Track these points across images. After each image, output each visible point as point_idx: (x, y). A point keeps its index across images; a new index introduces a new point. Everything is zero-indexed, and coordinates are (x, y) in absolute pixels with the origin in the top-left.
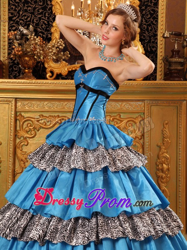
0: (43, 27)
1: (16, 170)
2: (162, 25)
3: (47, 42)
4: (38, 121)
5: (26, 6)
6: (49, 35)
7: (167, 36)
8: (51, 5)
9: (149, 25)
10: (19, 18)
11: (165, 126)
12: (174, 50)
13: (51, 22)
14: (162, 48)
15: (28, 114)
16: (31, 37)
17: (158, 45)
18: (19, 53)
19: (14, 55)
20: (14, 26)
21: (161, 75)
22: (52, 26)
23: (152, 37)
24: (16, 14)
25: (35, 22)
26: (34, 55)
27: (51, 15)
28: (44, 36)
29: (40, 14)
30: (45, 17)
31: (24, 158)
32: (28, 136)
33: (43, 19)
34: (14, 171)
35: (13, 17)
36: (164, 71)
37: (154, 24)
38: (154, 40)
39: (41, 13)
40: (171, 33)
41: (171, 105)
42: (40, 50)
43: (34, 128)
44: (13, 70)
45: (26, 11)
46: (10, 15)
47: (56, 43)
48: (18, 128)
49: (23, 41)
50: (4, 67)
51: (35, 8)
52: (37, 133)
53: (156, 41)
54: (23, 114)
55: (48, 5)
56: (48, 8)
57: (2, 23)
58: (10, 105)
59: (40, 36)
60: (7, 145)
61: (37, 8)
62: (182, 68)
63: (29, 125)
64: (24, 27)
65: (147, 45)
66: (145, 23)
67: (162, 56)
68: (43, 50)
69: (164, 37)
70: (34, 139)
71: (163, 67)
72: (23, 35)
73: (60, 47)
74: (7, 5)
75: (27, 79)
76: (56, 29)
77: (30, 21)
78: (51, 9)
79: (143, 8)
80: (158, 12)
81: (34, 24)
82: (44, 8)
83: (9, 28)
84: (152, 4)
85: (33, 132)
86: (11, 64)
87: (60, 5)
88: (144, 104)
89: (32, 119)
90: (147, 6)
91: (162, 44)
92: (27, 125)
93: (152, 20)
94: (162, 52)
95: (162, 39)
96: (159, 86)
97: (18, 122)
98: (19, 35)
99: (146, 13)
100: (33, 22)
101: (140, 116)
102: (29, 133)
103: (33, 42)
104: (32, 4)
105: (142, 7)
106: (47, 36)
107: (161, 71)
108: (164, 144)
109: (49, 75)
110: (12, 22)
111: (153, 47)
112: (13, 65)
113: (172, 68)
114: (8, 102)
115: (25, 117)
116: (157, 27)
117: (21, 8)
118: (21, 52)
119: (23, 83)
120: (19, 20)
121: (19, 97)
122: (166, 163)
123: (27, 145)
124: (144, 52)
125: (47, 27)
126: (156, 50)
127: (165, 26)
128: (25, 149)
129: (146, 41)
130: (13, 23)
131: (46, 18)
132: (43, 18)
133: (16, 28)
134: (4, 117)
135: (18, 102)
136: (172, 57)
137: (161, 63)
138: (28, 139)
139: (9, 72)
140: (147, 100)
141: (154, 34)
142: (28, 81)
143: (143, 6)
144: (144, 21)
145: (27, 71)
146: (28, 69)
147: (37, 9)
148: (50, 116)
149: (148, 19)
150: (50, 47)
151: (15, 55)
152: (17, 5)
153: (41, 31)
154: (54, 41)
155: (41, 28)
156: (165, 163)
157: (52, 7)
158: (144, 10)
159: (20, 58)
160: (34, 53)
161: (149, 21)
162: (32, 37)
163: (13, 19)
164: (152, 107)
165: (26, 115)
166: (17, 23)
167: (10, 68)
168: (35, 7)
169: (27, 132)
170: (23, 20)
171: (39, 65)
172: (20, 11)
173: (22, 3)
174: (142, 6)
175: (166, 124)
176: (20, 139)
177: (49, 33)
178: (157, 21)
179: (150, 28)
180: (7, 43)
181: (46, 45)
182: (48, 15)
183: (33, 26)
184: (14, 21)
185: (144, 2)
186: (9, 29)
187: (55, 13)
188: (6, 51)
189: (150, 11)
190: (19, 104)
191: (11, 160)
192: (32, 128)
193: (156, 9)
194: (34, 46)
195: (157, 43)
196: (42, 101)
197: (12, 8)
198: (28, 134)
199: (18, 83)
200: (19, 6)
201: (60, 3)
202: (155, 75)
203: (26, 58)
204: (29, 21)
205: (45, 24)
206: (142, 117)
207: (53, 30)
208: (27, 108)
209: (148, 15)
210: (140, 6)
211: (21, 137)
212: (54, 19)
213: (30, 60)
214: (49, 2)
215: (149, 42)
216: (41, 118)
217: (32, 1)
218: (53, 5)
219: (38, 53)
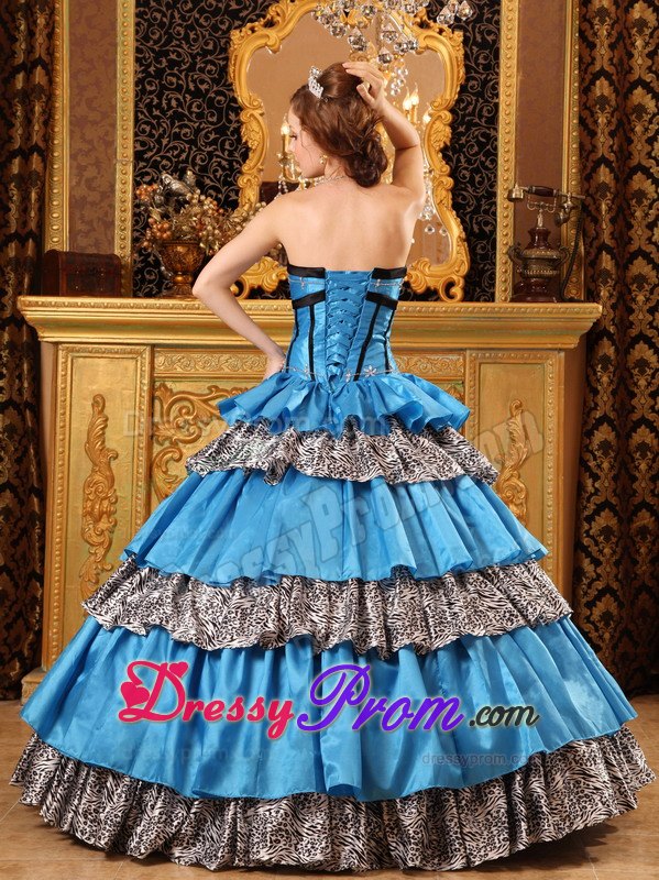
0: (218, 174)
2: (508, 170)
3: (228, 211)
4: (205, 401)
5: (177, 124)
6: (231, 194)
7: (518, 197)
8: (238, 121)
9: (477, 171)
10: (161, 154)
11: (515, 412)
12: (534, 230)
13: (238, 162)
14: (507, 226)
15: (182, 383)
16: (192, 198)
17: (498, 220)
18: (165, 235)
19: (149, 241)
20: (148, 174)
21: (506, 290)
22: (240, 172)
23: (484, 200)
24: (152, 145)
25: (199, 162)
26: (200, 240)
27: (237, 147)
28: (220, 196)
29: (210, 144)
30: (223, 150)
32: (181, 438)
33: (218, 156)
35: (145, 152)
36: (513, 281)
37: (487, 168)
38: (487, 207)
39: (215, 142)
40: (527, 189)
41: (529, 361)
42: (214, 228)
43: (197, 419)
44: (143, 280)
45: (177, 137)
46: (139, 148)
48: (158, 419)
49: (171, 209)
50: (123, 272)
51: (198, 131)
52: (204, 429)
53: (493, 209)
54: (169, 384)
55: (230, 122)
56: (231, 129)
57: (118, 167)
58: (139, 363)
59: (211, 196)
60: (130, 459)
61: (203, 129)
62: (555, 272)
63: (184, 411)
64: (172, 175)
65: (471, 218)
66: (466, 165)
67: (507, 244)
68: (220, 228)
69: (510, 199)
70: (195, 444)
71: (510, 272)
72: (169, 194)
74: (131, 123)
75: (181, 299)
76: (249, 180)
77: (186, 161)
78: (237, 131)
79: (462, 129)
80: (496, 140)
81: (197, 168)
82: (221, 131)
83: (135, 177)
84: (483, 120)
85: (193, 429)
86: (139, 266)
87: (259, 122)
88: (465, 360)
89: (191, 397)
90: (470, 125)
91: (507, 217)
92: (180, 410)
93: (483, 159)
94: (507, 235)
95: (507, 203)
96: (498, 315)
97: (157, 403)
98: (161, 195)
99: (467, 142)
100: (194, 165)
101: (455, 388)
102: (185, 430)
103: (197, 209)
104: (192, 121)
105: (458, 128)
106: (228, 197)
107: (506, 281)
108: (510, 455)
110: (142, 164)
111: (487, 224)
112: (143, 268)
113: (531, 273)
114: (134, 356)
115: (175, 391)
116: (495, 176)
117: (164, 131)
118: (168, 233)
119: (171, 308)
120: (159, 159)
121: (161, 341)
122: (517, 503)
123: (178, 460)
124: (463, 235)
125: (226, 176)
126: (494, 231)
127: (515, 174)
128: (174, 468)
129: (469, 210)
130: (145, 167)
131: (226, 153)
132: (217, 153)
133: (154, 177)
134: (124, 392)
135: (157, 355)
136: (530, 246)
137: (506, 263)
138: (181, 445)
139: (135, 285)
140: (470, 349)
141: (487, 191)
143: (461, 124)
144: (463, 160)
145: (180, 278)
146: (182, 275)
147: (204, 132)
148: (235, 389)
149: (473, 155)
150: (236, 220)
151: (154, 240)
152: (155, 122)
153: (212, 184)
154: (246, 208)
155: (212, 176)
156: (513, 503)
157: (239, 127)
158: (462, 134)
159: (165, 247)
160: (198, 235)
161: (476, 161)
162: (196, 196)
163: (146, 156)
164: (482, 366)
165: (176, 387)
166: (155, 165)
167: (136, 273)
168: (198, 127)
169: (179, 428)
170: (169, 159)
172: (161, 136)
173: (168, 119)
174: (459, 124)
176: (162, 445)
177: (232, 190)
178: (494, 162)
179: (477, 179)
180: (130, 214)
181: (228, 217)
182: (231, 145)
183: (194, 173)
184: (147, 160)
185: (464, 116)
186: (134, 180)
187: (246, 142)
188: (128, 233)
189: (477, 136)
190: (160, 360)
191: (142, 495)
192: (191, 418)
193: (493, 133)
194: (200, 219)
195: (494, 214)
196: (215, 352)
197: (144, 131)
198: (182, 433)
199: (159, 308)
200: (159, 124)
201: (260, 119)
203: (180, 249)
204: (183, 162)
205: (223, 169)
206: (459, 392)
207: (242, 181)
208: (179, 370)
209: (472, 146)
210: (453, 125)
211: (165, 440)
212: (245, 157)
213: (187, 253)
214: (232, 116)
215: (477, 211)
216: (214, 395)
217: (191, 113)
218: (242, 123)
219: (208, 236)
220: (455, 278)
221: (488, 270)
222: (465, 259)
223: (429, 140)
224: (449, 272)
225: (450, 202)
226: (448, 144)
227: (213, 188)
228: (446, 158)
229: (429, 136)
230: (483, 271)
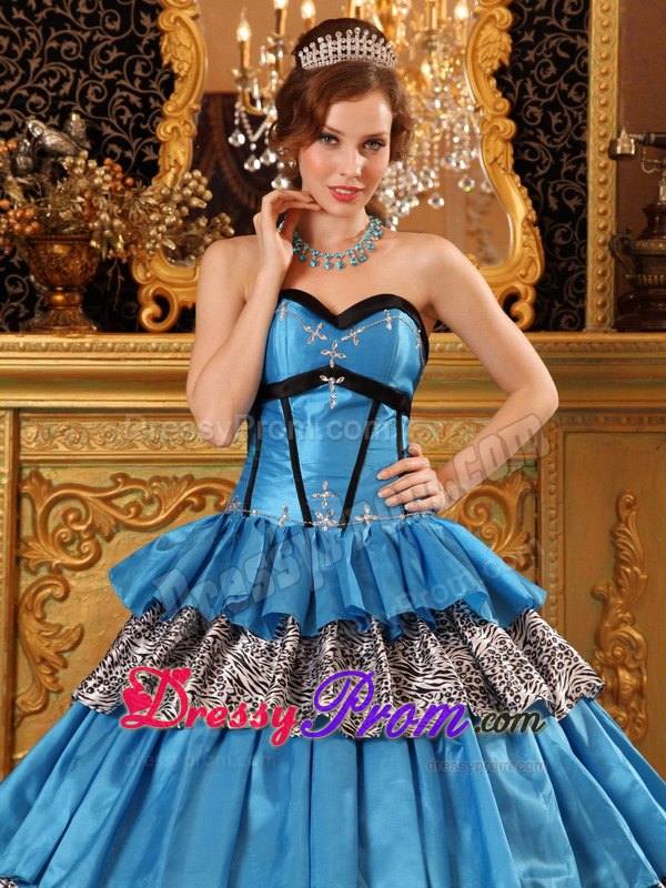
0: (124, 119)
1: (19, 701)
2: (605, 105)
3: (139, 184)
4: (107, 500)
5: (54, 34)
6: (147, 151)
7: (627, 151)
8: (156, 29)
9: (553, 107)
10: (28, 85)
11: (624, 514)
12: (654, 205)
13: (157, 97)
14: (605, 198)
15: (68, 471)
16: (74, 166)
17: (591, 188)
18: (28, 230)
19: (5, 235)
20: (7, 118)
21: (604, 305)
22: (161, 114)
23: (566, 156)
24: (13, 69)
25: (93, 98)
26: (89, 235)
27: (155, 73)
28: (128, 154)
29: (111, 68)
30: (132, 78)
31: (50, 653)
32: (69, 560)
33: (123, 88)
34: (12, 703)
35: (1, 82)
36: (616, 290)
37: (570, 103)
38: (571, 167)
39: (117, 64)
40: (641, 137)
41: (648, 428)
42: (112, 217)
43: (93, 530)
45: (54, 55)
47: (178, 187)
48: (27, 531)
49: (45, 179)
51: (89, 45)
52: (105, 547)
53: (581, 171)
54: (46, 472)
55: (142, 29)
56: (145, 42)
59: (113, 155)
61: (98, 42)
63: (71, 517)
64: (45, 121)
65: (545, 187)
66: (536, 98)
67: (605, 228)
68: (124, 216)
69: (613, 156)
70: (91, 571)
71: (610, 274)
72: (41, 153)
73: (195, 202)
75: (62, 334)
76: (175, 129)
77: (71, 96)
78: (155, 45)
79: (529, 37)
80: (586, 54)
81: (89, 108)
82: (128, 45)
84: (564, 21)
85: (87, 546)
87: (189, 30)
89: (83, 494)
90: (542, 30)
91: (605, 182)
92: (65, 516)
93: (564, 87)
94: (605, 213)
95: (604, 160)
96: (598, 355)
97: (26, 504)
98: (28, 155)
99: (537, 58)
100: (84, 102)
101: (523, 474)
102: (73, 548)
103: (83, 183)
104: (78, 29)
105: (522, 36)
106: (141, 155)
107: (603, 290)
108: (619, 587)
109: (148, 311)
111: (571, 195)
112: (4, 275)
113: (649, 279)
115: (55, 483)
116: (585, 115)
117: (33, 46)
119: (45, 350)
120: (25, 93)
121: (30, 404)
122: (632, 666)
123: (64, 599)
124: (533, 216)
125: (138, 121)
126: (583, 207)
127: (618, 110)
128: (56, 613)
129: (541, 172)
131: (137, 82)
132: (122, 82)
133: (16, 124)
135: (24, 424)
136: (647, 234)
137: (604, 259)
138: (66, 573)
141: (571, 141)
142: (65, 341)
143: (528, 28)
144: (530, 88)
145: (59, 298)
146: (63, 292)
147: (99, 47)
148: (158, 479)
149: (547, 81)
150: (152, 201)
151: (10, 236)
152: (16, 31)
153: (115, 134)
154: (170, 176)
155: (114, 122)
156: (625, 666)
157: (158, 39)
158: (529, 45)
159: (33, 246)
160: (87, 228)
161: (552, 90)
162: (80, 162)
163: (2, 88)
164: (569, 437)
165: (58, 477)
166: (20, 104)
168: (90, 39)
169: (63, 545)
170: (41, 93)
171: (110, 273)
172: (28, 55)
173: (38, 25)
174: (523, 30)
175: (629, 506)
176: (34, 573)
177: (149, 144)
178: (583, 91)
179: (555, 120)
181: (137, 195)
182: (145, 69)
183: (82, 116)
184: (6, 95)
185: (532, 15)
187: (170, 64)
189: (554, 49)
190: (30, 432)
192: (83, 527)
193: (580, 42)
194: (89, 200)
195: (584, 178)
196: (122, 420)
198: (68, 553)
199: (23, 350)
200: (24, 35)
201: (192, 25)
202: (579, 305)
203: (58, 249)
204: (65, 98)
205: (133, 109)
206: (530, 480)
207: (163, 131)
208: (62, 449)
209: (546, 65)
210: (514, 32)
211: (41, 565)
212: (169, 88)
213: (71, 255)
214: (146, 21)
215: (554, 173)
216: (120, 489)
217: (77, 15)
218: (163, 33)
219: (103, 229)
220: (520, 286)
221: (573, 272)
222: (536, 255)
223: (474, 57)
224: (511, 276)
225: (511, 161)
226: (507, 62)
227: (115, 140)
228: (504, 87)
229: (475, 50)
230: (566, 274)
